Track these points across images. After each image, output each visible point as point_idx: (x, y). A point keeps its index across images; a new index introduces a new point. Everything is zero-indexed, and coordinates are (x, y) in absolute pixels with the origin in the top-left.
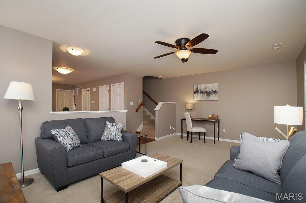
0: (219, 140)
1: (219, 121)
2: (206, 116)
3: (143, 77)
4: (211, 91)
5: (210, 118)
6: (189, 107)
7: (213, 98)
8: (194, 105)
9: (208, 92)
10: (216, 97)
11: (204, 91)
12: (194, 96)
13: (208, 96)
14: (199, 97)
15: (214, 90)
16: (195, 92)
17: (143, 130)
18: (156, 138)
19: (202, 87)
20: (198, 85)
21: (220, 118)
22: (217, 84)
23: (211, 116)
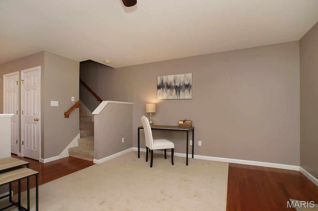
0: (193, 157)
1: (193, 130)
2: (174, 122)
3: (81, 63)
4: (182, 84)
5: (180, 126)
6: (151, 108)
7: (186, 95)
8: (157, 106)
9: (178, 86)
10: (189, 94)
11: (172, 84)
12: (158, 93)
13: (178, 92)
14: (165, 94)
15: (186, 83)
16: (159, 87)
17: (80, 146)
18: (95, 161)
19: (170, 79)
20: (164, 77)
21: (195, 125)
22: (190, 75)
23: (181, 122)
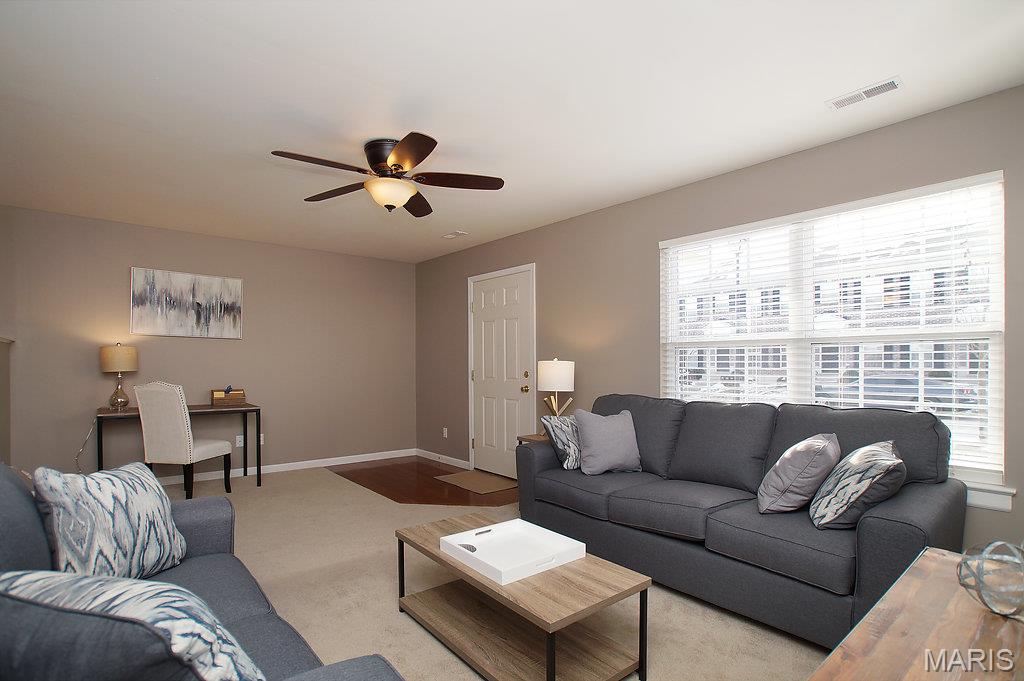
0: (245, 474)
4: (214, 300)
5: (217, 402)
6: (120, 360)
7: (223, 329)
8: (139, 349)
9: (204, 305)
10: (235, 326)
11: (185, 298)
12: (135, 317)
13: (203, 320)
14: (159, 320)
15: (228, 300)
16: (140, 301)
19: (177, 282)
20: (157, 272)
22: (238, 282)
23: (221, 395)
